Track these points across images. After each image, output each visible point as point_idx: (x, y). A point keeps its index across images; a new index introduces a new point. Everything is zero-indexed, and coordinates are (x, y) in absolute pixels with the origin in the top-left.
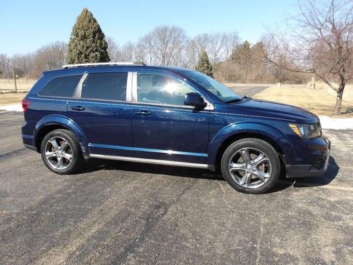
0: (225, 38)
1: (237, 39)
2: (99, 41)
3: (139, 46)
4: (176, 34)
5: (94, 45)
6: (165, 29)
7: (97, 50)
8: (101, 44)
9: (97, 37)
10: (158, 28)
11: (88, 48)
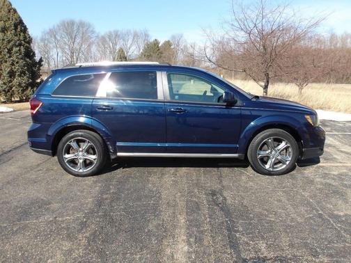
0: (136, 35)
1: (148, 36)
2: (22, 34)
3: (42, 40)
4: (85, 29)
5: (16, 38)
6: (72, 23)
7: (20, 45)
8: (25, 38)
9: (19, 30)
10: (64, 22)
11: (9, 42)
